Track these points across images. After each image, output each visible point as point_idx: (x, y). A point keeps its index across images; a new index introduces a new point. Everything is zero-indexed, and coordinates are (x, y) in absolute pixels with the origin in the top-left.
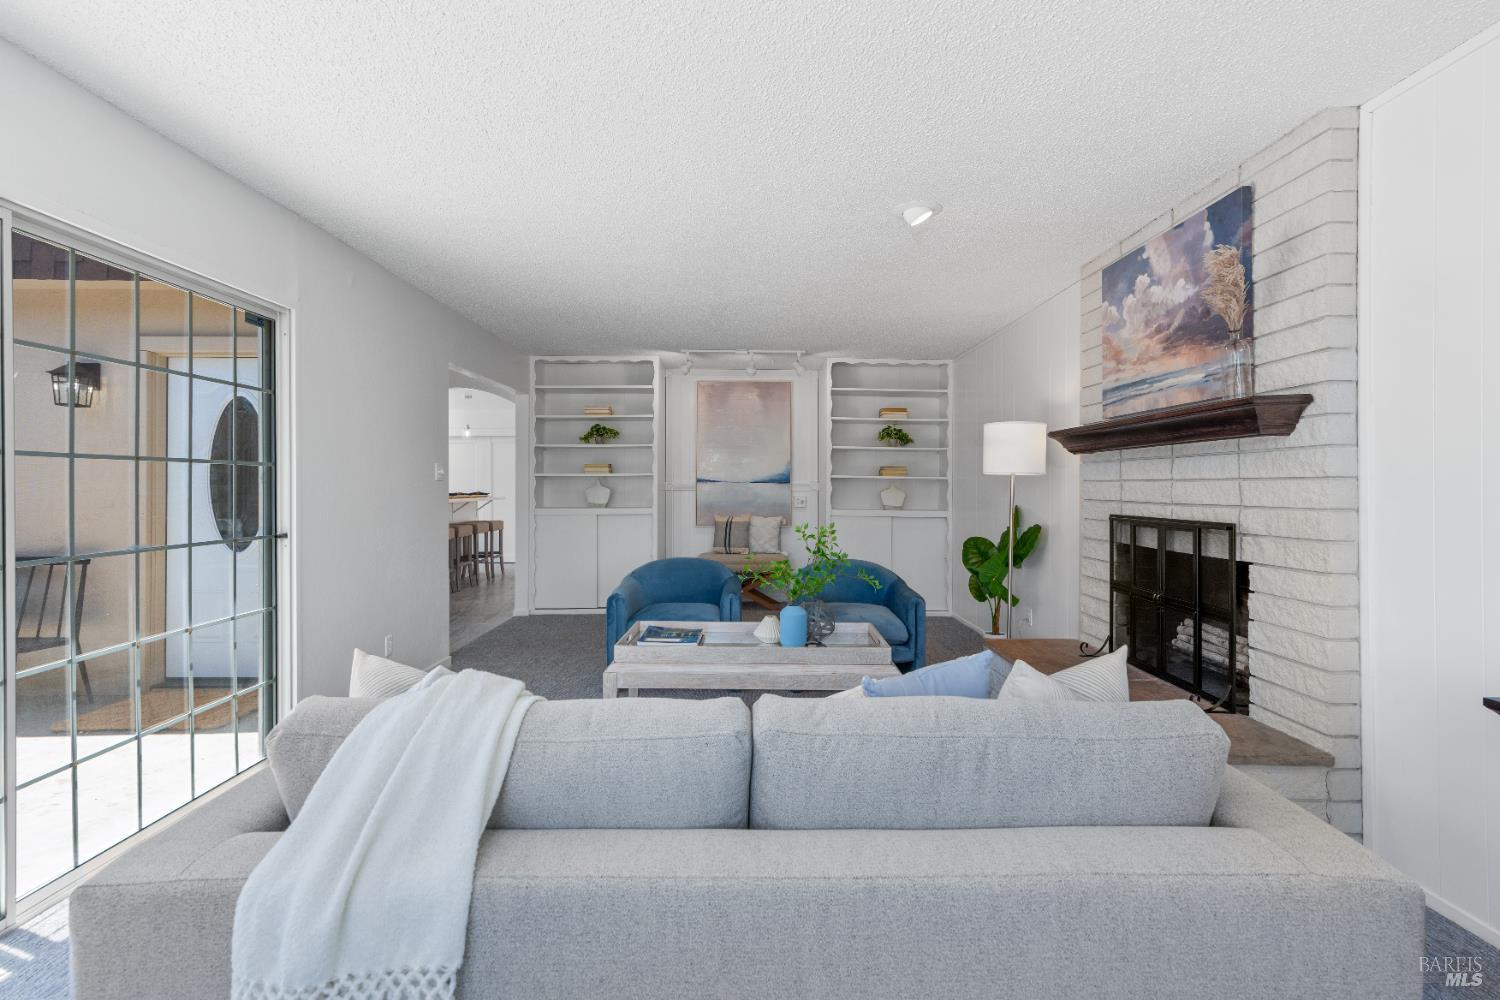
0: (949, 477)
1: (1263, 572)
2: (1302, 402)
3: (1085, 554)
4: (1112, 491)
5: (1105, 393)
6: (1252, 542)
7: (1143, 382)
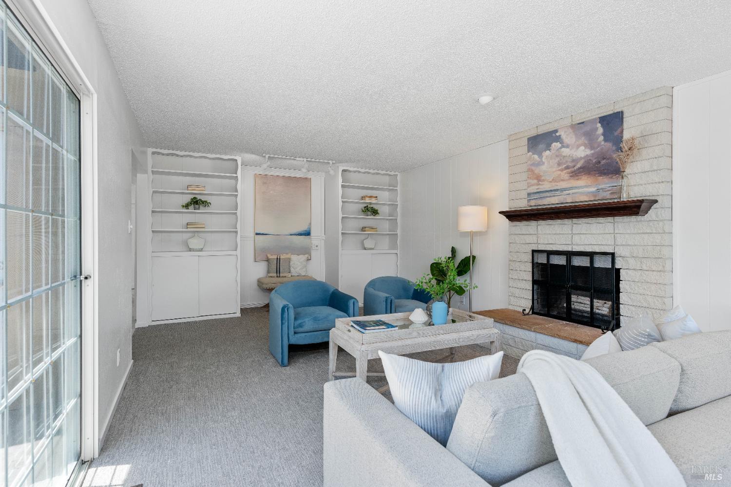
0: (399, 232)
1: (629, 272)
2: (652, 203)
3: (511, 268)
4: (533, 239)
5: (529, 194)
6: (621, 260)
7: (557, 190)
